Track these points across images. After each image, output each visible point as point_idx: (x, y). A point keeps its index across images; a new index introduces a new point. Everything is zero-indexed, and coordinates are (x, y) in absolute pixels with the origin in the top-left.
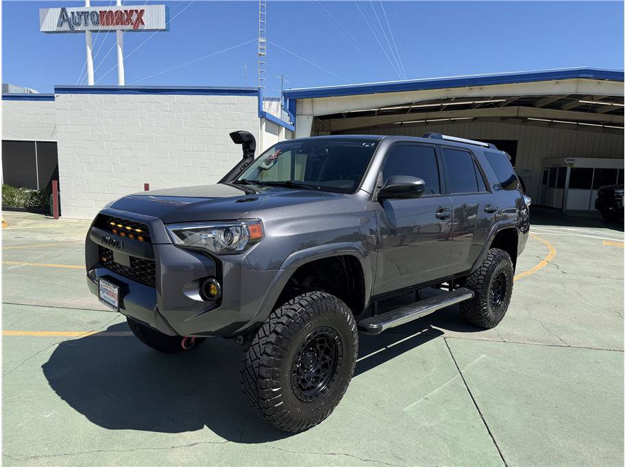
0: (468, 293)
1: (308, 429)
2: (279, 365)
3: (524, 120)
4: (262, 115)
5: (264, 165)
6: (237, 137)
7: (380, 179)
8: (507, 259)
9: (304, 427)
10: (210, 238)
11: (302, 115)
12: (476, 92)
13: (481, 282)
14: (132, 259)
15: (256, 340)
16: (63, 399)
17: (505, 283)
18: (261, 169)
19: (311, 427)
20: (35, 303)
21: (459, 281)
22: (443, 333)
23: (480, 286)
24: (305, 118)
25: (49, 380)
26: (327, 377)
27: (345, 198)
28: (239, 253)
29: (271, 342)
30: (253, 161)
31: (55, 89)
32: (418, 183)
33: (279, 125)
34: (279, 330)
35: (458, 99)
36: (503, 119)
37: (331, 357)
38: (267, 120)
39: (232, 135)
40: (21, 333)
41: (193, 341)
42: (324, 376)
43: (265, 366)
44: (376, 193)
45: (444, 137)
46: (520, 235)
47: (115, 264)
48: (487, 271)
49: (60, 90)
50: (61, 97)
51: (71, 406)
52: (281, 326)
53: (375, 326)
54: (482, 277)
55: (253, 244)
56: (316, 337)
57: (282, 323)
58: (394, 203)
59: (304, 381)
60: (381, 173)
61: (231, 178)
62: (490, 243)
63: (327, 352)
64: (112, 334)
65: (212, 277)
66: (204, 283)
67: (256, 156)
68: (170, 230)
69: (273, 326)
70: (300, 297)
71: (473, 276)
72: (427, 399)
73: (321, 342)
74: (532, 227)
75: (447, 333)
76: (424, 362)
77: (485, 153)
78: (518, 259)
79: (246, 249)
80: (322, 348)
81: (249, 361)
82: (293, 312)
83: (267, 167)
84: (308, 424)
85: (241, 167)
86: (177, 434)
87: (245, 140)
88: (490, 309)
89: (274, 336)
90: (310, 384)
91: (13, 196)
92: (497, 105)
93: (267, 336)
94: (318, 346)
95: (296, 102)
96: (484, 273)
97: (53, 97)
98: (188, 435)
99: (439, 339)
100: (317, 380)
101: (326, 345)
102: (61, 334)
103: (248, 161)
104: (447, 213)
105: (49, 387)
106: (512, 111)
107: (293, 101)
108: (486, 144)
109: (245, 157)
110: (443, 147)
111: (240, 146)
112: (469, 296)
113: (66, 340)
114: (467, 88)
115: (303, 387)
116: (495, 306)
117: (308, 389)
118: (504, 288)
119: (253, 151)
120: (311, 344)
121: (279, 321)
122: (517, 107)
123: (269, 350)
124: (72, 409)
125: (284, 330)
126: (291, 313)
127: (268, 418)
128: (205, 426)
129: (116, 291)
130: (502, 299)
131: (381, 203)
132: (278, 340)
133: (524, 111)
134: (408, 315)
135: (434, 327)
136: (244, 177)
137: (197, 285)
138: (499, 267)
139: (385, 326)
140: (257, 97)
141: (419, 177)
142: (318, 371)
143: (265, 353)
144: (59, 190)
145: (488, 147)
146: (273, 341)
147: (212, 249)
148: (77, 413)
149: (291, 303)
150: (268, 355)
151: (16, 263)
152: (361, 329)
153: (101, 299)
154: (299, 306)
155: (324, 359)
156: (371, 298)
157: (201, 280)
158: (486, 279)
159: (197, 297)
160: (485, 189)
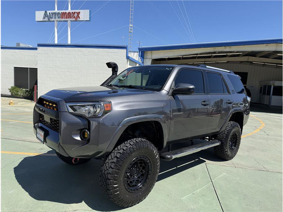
0: (217, 142)
1: (132, 206)
2: (118, 174)
3: (251, 63)
4: (128, 58)
5: (121, 78)
6: (109, 65)
7: (173, 85)
8: (238, 127)
9: (130, 205)
10: (86, 110)
11: (147, 58)
12: (228, 49)
13: (224, 137)
14: (51, 119)
15: (107, 161)
16: (20, 184)
17: (237, 138)
18: (120, 80)
19: (134, 205)
20: (17, 139)
21: (214, 136)
22: (205, 162)
23: (223, 139)
24: (148, 60)
25: (15, 175)
26: (143, 181)
27: (156, 93)
28: (99, 117)
29: (114, 162)
30: (117, 76)
31: (38, 45)
32: (191, 87)
33: (136, 63)
34: (118, 156)
35: (219, 52)
36: (241, 62)
37: (146, 171)
38: (130, 60)
39: (107, 64)
40: (8, 152)
41: (78, 159)
42: (142, 180)
43: (110, 174)
44: (171, 92)
45: (207, 67)
46: (245, 116)
47: (45, 121)
48: (228, 132)
49: (39, 45)
50: (40, 49)
51: (23, 188)
52: (119, 154)
53: (169, 157)
54: (225, 135)
55: (106, 113)
56: (138, 160)
57: (120, 153)
58: (180, 97)
59: (131, 182)
60: (174, 82)
61: (106, 84)
62: (229, 118)
63: (144, 168)
64: (49, 155)
65: (86, 129)
66: (82, 132)
67: (118, 73)
68: (68, 105)
69: (115, 154)
70: (130, 140)
71: (220, 134)
72: (194, 194)
73: (141, 163)
74: (251, 113)
75: (207, 161)
76: (194, 175)
77: (228, 75)
78: (244, 127)
79: (103, 115)
80: (141, 166)
81: (104, 171)
82: (126, 147)
83: (123, 79)
84: (132, 204)
85: (111, 79)
86: (69, 205)
87: (113, 66)
88: (229, 151)
89: (116, 159)
90: (134, 184)
91: (18, 92)
92: (238, 56)
93: (113, 159)
94: (139, 165)
95: (144, 53)
96: (226, 133)
97: (37, 48)
98: (74, 205)
99: (203, 164)
100: (138, 181)
101: (143, 165)
102: (26, 153)
103: (114, 76)
104: (207, 103)
105: (15, 178)
106: (245, 59)
107: (143, 52)
108: (229, 71)
109: (113, 74)
110: (206, 71)
111: (111, 69)
112: (218, 144)
113: (27, 156)
114: (223, 47)
115: (130, 185)
116: (232, 149)
117: (133, 186)
118: (236, 141)
119: (117, 72)
120: (135, 164)
121: (119, 151)
122: (248, 57)
123: (113, 166)
124: (23, 190)
125: (121, 156)
126: (125, 148)
127: (112, 200)
128: (83, 201)
129: (43, 134)
130: (235, 146)
131: (173, 97)
132: (118, 161)
133: (251, 59)
134: (186, 152)
135: (201, 158)
136: (112, 83)
137: (79, 132)
138: (233, 130)
139: (174, 157)
140: (126, 50)
141: (192, 84)
142: (139, 177)
143: (111, 167)
144: (37, 90)
145: (230, 73)
146: (115, 161)
147: (87, 115)
148: (25, 191)
149: (126, 143)
150: (112, 168)
151: (13, 121)
152: (161, 157)
153: (37, 137)
154: (129, 145)
155: (142, 171)
156: (167, 142)
157: (81, 130)
158: (227, 136)
159: (78, 138)
160: (227, 92)
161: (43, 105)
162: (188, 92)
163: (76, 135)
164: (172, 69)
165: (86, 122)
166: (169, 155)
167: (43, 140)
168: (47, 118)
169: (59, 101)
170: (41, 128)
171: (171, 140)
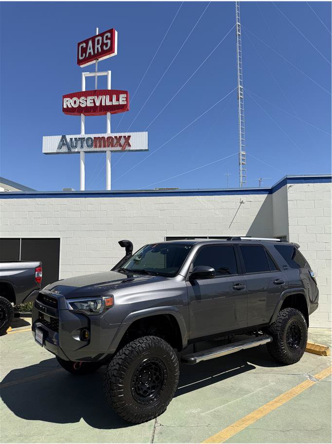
0: (267, 338)
5: (137, 258)
6: (122, 244)
7: (191, 268)
8: (298, 315)
14: (51, 318)
18: (135, 261)
27: (168, 280)
30: (132, 256)
32: (212, 270)
41: (80, 364)
44: (188, 276)
47: (45, 320)
53: (193, 359)
55: (108, 309)
58: (200, 282)
60: (192, 264)
61: (118, 268)
65: (86, 328)
66: (82, 331)
67: (133, 253)
68: (68, 302)
77: (276, 246)
79: (103, 312)
83: (139, 259)
85: (124, 260)
87: (127, 245)
103: (128, 257)
104: (242, 286)
109: (127, 254)
110: (240, 245)
111: (124, 248)
112: (269, 340)
119: (132, 250)
129: (42, 335)
131: (191, 282)
136: (125, 267)
137: (79, 331)
139: (198, 361)
145: (280, 241)
147: (88, 313)
152: (183, 361)
153: (36, 340)
156: (188, 340)
157: (81, 329)
159: (78, 339)
160: (275, 268)
161: (43, 301)
162: (208, 275)
163: (76, 336)
164: (191, 248)
165: (86, 320)
166: (192, 357)
167: (42, 343)
168: (47, 317)
169: (59, 298)
170: (40, 329)
171: (193, 337)
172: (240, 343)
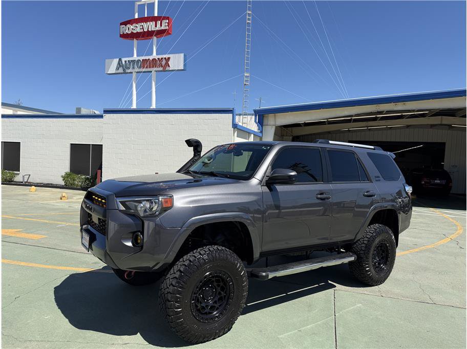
0: (351, 256)
1: (205, 342)
2: (181, 293)
3: (450, 126)
4: (235, 126)
5: (206, 161)
6: (189, 143)
7: (269, 170)
8: (387, 232)
9: (201, 340)
10: (143, 206)
11: (267, 125)
12: (400, 106)
13: (363, 249)
14: (99, 219)
15: (168, 276)
16: (59, 308)
17: (387, 251)
18: (205, 164)
19: (208, 341)
20: (65, 249)
21: (349, 247)
22: (335, 286)
23: (362, 252)
24: (269, 127)
25: (55, 296)
26: (221, 308)
28: (156, 216)
29: (176, 277)
30: (200, 158)
31: (104, 111)
32: (293, 173)
33: (249, 133)
34: (182, 269)
35: (388, 112)
36: (432, 126)
37: (225, 293)
38: (238, 129)
39: (186, 141)
40: (50, 267)
41: (133, 274)
42: (220, 306)
43: (171, 293)
44: (264, 180)
45: (330, 142)
46: (401, 216)
47: (93, 222)
48: (368, 241)
49: (106, 112)
50: (107, 116)
51: (62, 313)
52: (184, 267)
53: (264, 274)
54: (364, 245)
55: (165, 211)
56: (213, 277)
57: (185, 265)
58: (279, 188)
59: (203, 308)
60: (270, 167)
61: (185, 169)
62: (369, 220)
63: (222, 289)
64: (104, 271)
65: (139, 231)
66: (134, 235)
67: (202, 154)
68: (118, 201)
69: (179, 266)
70: (201, 249)
71: (357, 244)
72: (300, 331)
73: (218, 281)
75: (338, 286)
76: (310, 306)
77: (369, 154)
79: (160, 214)
80: (219, 286)
81: (163, 290)
82: (193, 258)
83: (209, 162)
84: (204, 338)
85: (192, 162)
86: (119, 337)
87: (195, 145)
88: (372, 270)
89: (178, 273)
90: (207, 310)
91: (74, 180)
92: (423, 116)
93: (175, 273)
94: (215, 284)
95: (263, 117)
96: (365, 242)
97: (102, 116)
98: (126, 338)
99: (331, 291)
100: (213, 308)
101: (221, 284)
102: (74, 269)
103: (196, 158)
104: (327, 196)
105: (54, 300)
106: (436, 120)
107: (261, 116)
108: (372, 147)
109: (195, 155)
110: (327, 149)
111: (192, 148)
112: (352, 259)
113: (75, 273)
114: (393, 104)
115: (202, 311)
116: (377, 268)
117: (206, 313)
118: (387, 255)
119: (200, 152)
120: (207, 282)
121: (184, 263)
122: (440, 117)
123: (174, 283)
124: (62, 315)
125: (185, 269)
127: (174, 330)
128: (138, 333)
129: (88, 238)
130: (385, 264)
132: (181, 276)
133: (447, 120)
134: (292, 268)
136: (192, 169)
137: (131, 235)
138: (380, 238)
139: (271, 276)
140: (231, 115)
142: (215, 302)
143: (172, 284)
144: (101, 176)
145: (374, 149)
146: (177, 276)
147: (142, 214)
148: (65, 318)
149: (195, 252)
150: (174, 286)
151: (63, 223)
152: (252, 276)
153: (82, 244)
154: (198, 254)
155: (220, 293)
156: (261, 253)
157: (134, 233)
158: (368, 247)
159: (129, 244)
160: (366, 179)
161: (92, 200)
162: (288, 181)
163: (127, 239)
164: (270, 149)
166: (264, 272)
167: (88, 247)
168: (95, 218)
169: (108, 196)
170: (87, 231)
171: (267, 248)
172: (320, 260)
